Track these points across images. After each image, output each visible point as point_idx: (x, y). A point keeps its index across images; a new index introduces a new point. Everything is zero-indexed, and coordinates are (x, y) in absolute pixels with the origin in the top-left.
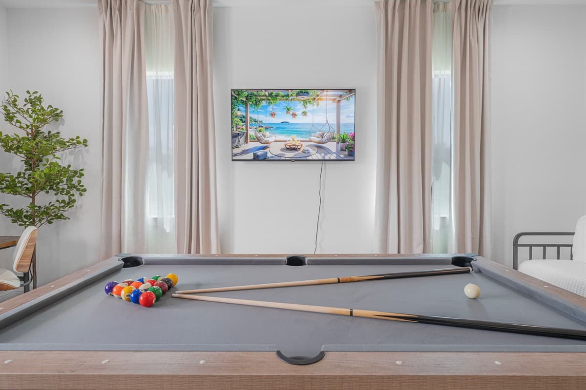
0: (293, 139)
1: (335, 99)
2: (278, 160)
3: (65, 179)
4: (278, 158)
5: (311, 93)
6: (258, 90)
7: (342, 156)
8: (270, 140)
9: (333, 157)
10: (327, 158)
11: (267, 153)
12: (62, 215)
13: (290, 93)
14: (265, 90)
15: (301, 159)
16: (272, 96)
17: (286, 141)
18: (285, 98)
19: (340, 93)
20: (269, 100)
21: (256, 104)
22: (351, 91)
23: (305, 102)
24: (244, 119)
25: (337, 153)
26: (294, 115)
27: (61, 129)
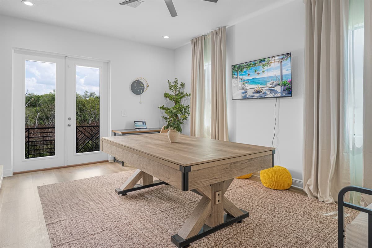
0: (258, 87)
1: (279, 61)
2: (251, 98)
3: (183, 109)
4: (251, 97)
5: (266, 60)
6: (242, 64)
7: (284, 94)
8: (248, 88)
9: (279, 95)
10: (275, 96)
11: (246, 95)
12: (182, 122)
13: (256, 62)
14: (245, 63)
15: (262, 97)
16: (248, 65)
17: (255, 88)
18: (254, 65)
19: (282, 57)
20: (247, 67)
21: (242, 70)
22: (288, 54)
23: (263, 65)
25: (281, 93)
26: (258, 74)
27: (185, 90)
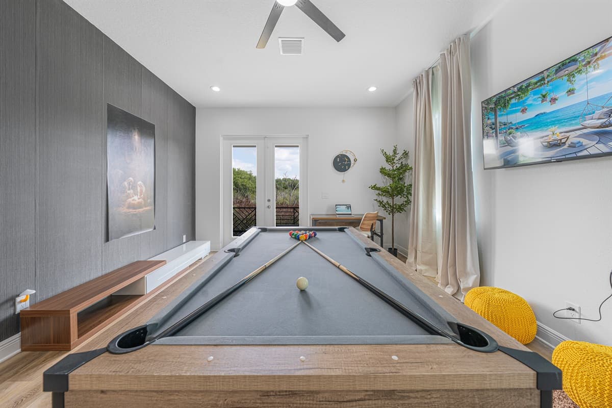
5: (581, 57)
6: (505, 91)
11: (517, 156)
13: (546, 74)
14: (514, 87)
15: (567, 156)
16: (522, 89)
17: (542, 138)
18: (538, 84)
20: (519, 95)
21: (505, 105)
23: (571, 75)
24: (493, 126)
26: (554, 100)
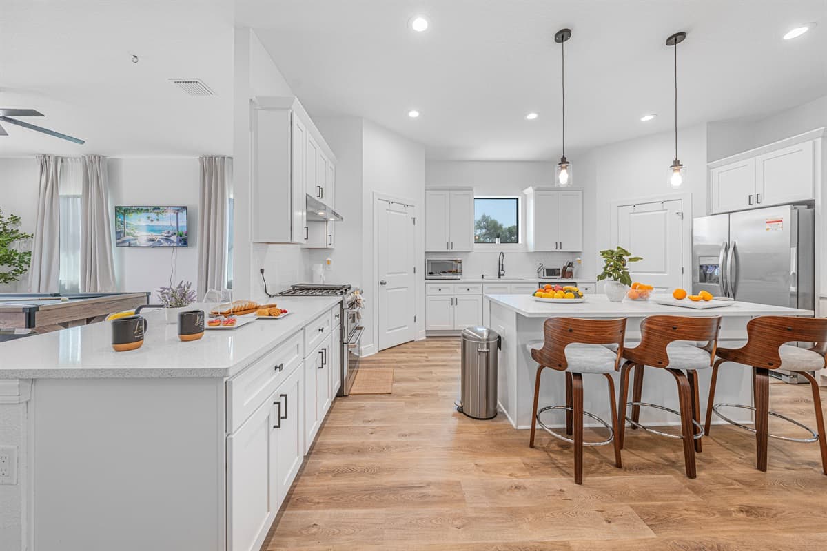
0: (152, 235)
1: (175, 212)
2: (143, 246)
3: (17, 258)
5: (161, 208)
6: (130, 207)
7: (180, 244)
8: (138, 235)
9: (175, 245)
10: (171, 245)
13: (149, 208)
14: (135, 207)
17: (147, 236)
18: (146, 211)
19: (178, 209)
20: (137, 212)
22: (184, 207)
23: (158, 214)
24: (123, 223)
25: (177, 243)
26: (152, 221)
27: (19, 228)
